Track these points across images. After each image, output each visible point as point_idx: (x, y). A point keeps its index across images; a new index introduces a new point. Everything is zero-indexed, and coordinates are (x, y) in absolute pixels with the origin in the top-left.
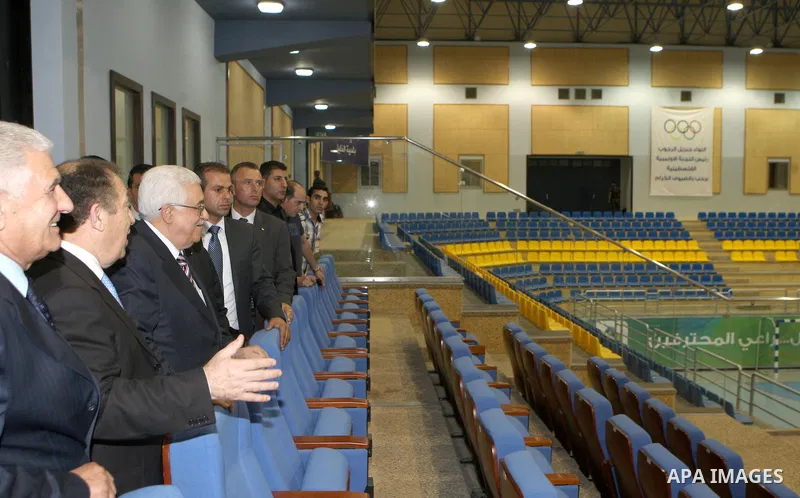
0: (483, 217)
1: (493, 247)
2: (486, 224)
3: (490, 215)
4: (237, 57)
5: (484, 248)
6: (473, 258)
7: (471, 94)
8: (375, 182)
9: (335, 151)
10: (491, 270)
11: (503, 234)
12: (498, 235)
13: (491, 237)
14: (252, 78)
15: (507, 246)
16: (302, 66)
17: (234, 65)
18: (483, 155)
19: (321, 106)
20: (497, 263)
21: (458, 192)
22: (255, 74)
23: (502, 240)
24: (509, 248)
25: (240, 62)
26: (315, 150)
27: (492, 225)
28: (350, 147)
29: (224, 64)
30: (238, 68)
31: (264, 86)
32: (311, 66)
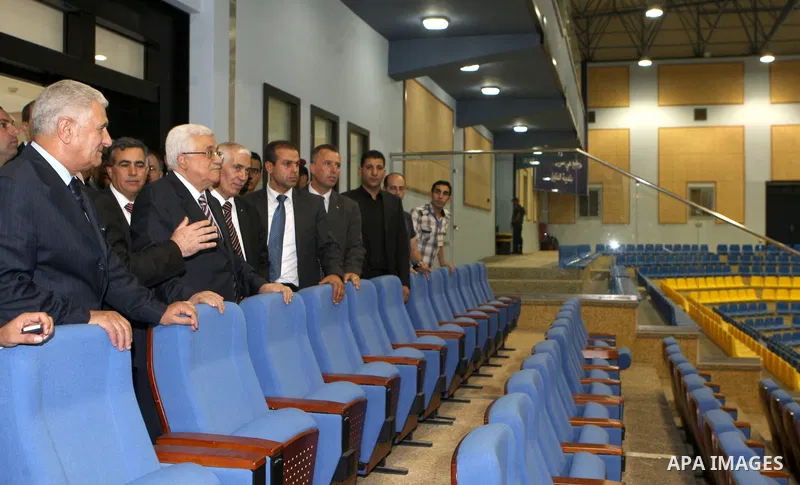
0: (713, 249)
1: (720, 282)
2: (716, 257)
3: (722, 248)
4: (413, 75)
5: (711, 283)
6: (696, 293)
7: (700, 115)
8: (594, 213)
9: (548, 179)
10: (717, 307)
11: (735, 269)
12: (729, 270)
13: (721, 271)
14: (437, 98)
15: (739, 282)
16: (487, 84)
17: (411, 83)
18: (715, 182)
19: (520, 128)
20: (726, 299)
21: (686, 223)
22: (442, 94)
23: (733, 276)
24: (742, 285)
25: (418, 79)
26: (525, 178)
27: (723, 259)
28: (567, 175)
29: (400, 83)
30: (419, 87)
31: (454, 107)
32: (497, 84)
